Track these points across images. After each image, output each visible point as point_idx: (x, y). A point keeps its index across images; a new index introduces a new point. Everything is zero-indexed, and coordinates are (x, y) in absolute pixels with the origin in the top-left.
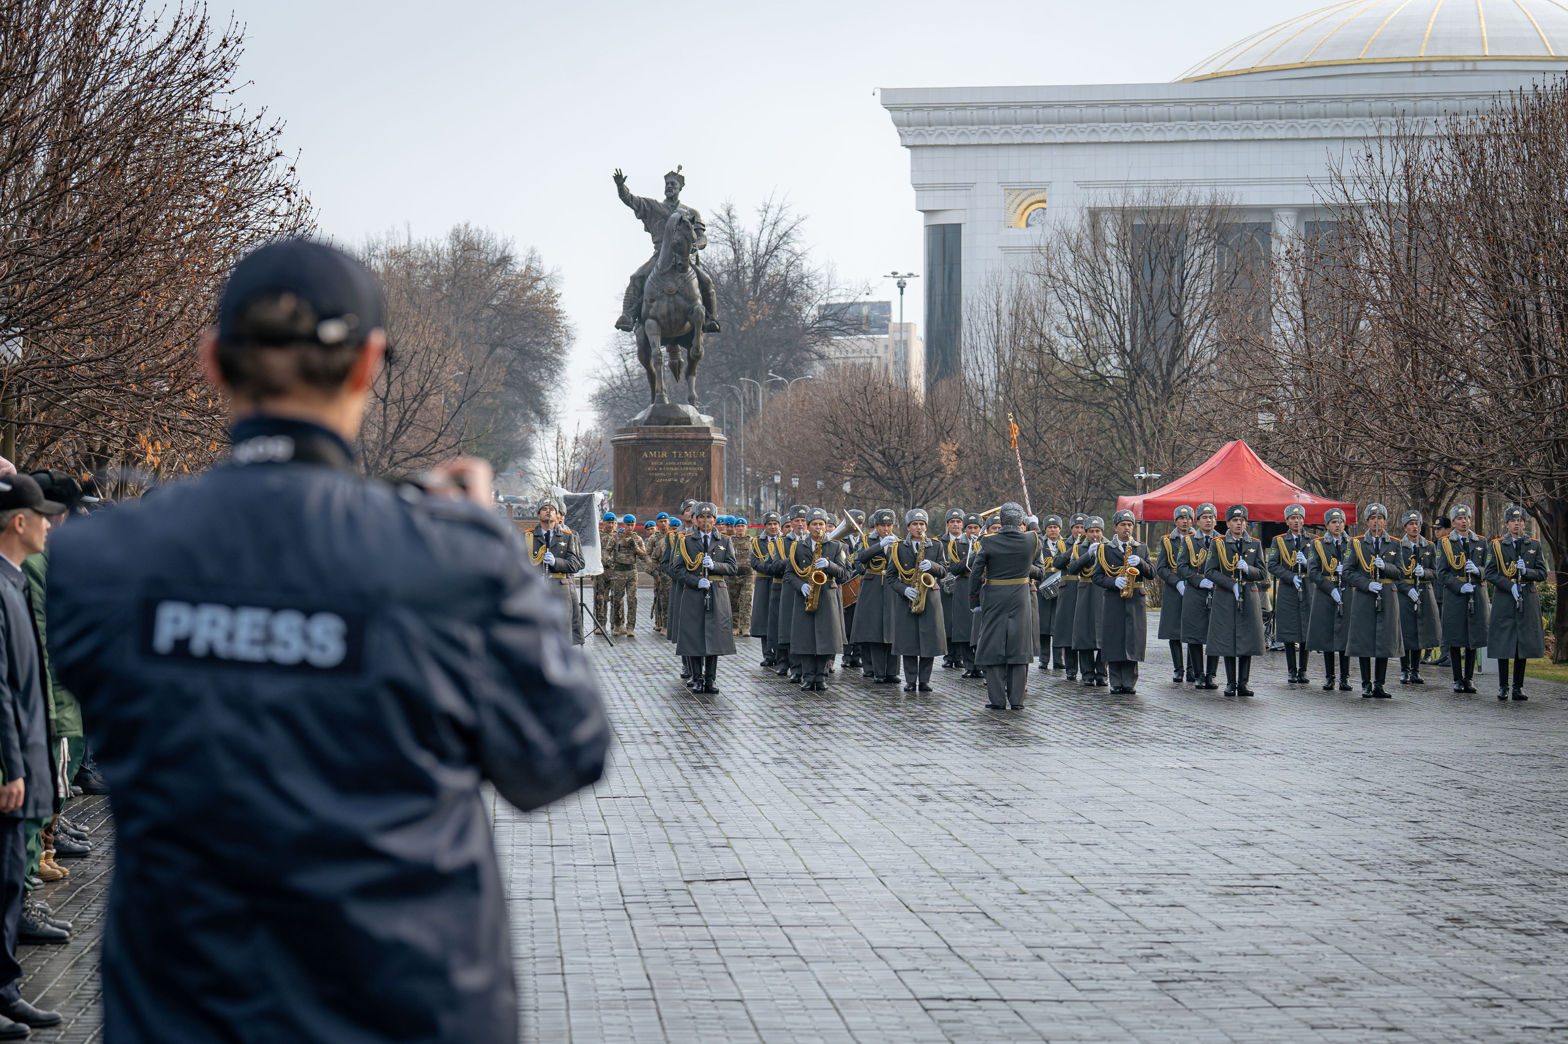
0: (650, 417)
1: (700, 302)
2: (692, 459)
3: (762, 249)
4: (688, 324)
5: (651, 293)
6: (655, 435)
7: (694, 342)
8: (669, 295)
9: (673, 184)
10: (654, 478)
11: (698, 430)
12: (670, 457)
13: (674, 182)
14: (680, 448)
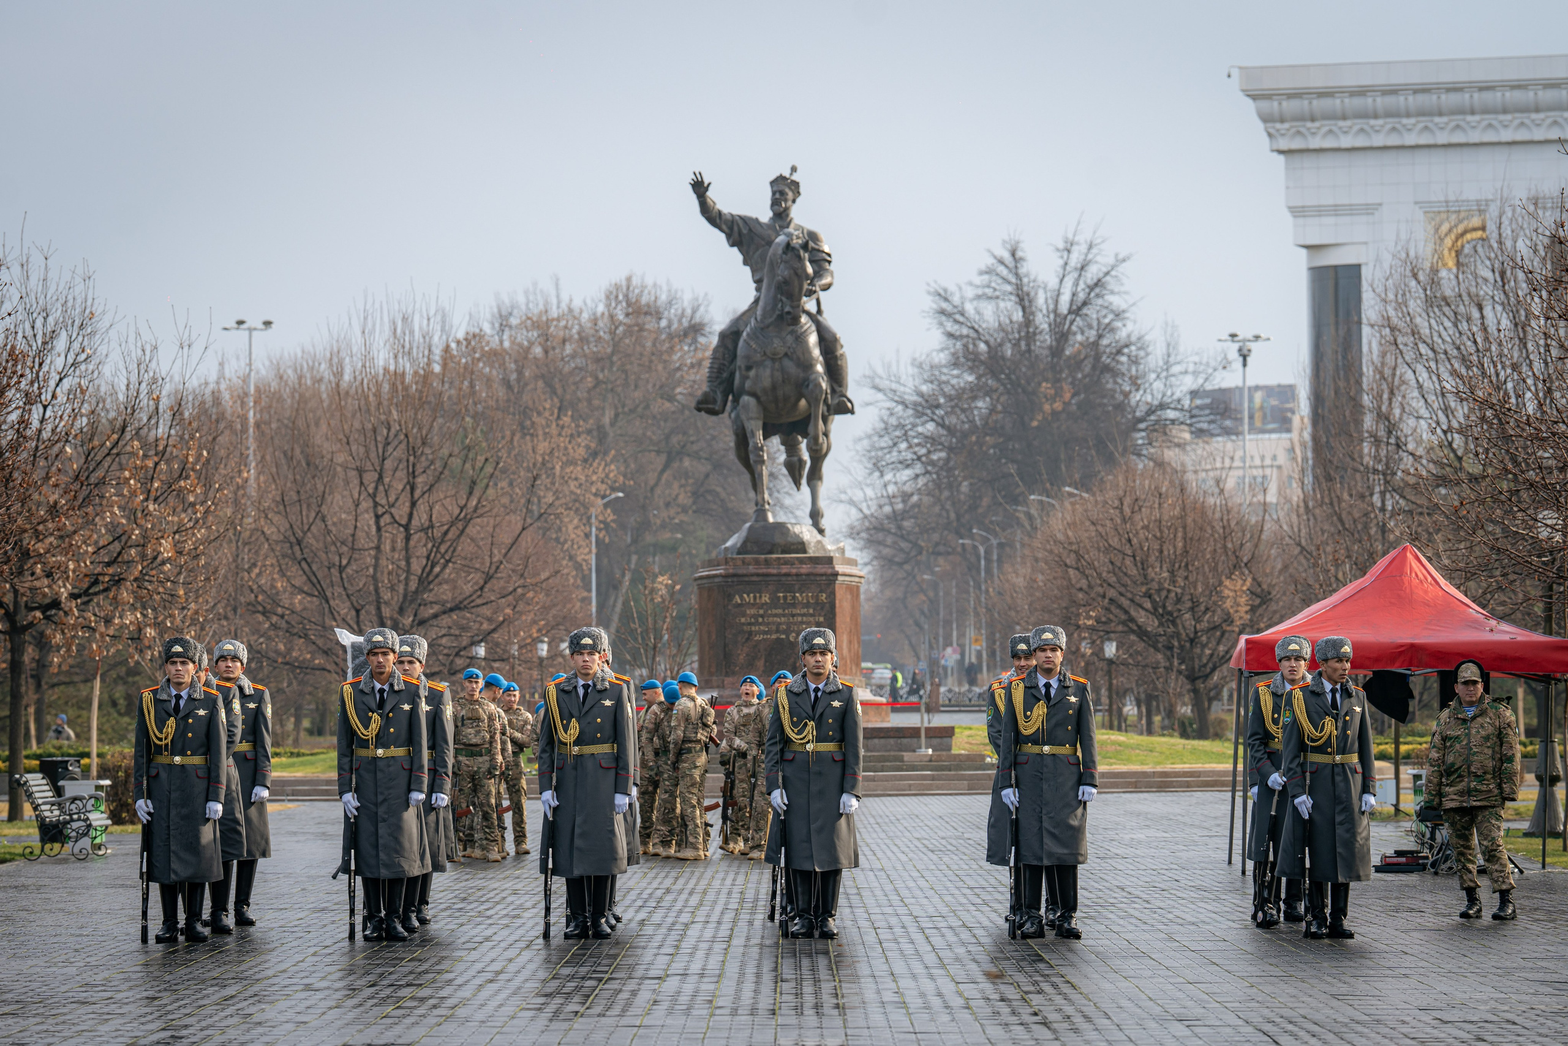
0: (745, 543)
1: (820, 368)
2: (807, 605)
3: (1064, 308)
4: (803, 402)
5: (747, 357)
6: (751, 569)
7: (811, 429)
8: (773, 360)
9: (782, 193)
10: (750, 633)
11: (815, 560)
12: (775, 603)
13: (784, 191)
14: (789, 589)
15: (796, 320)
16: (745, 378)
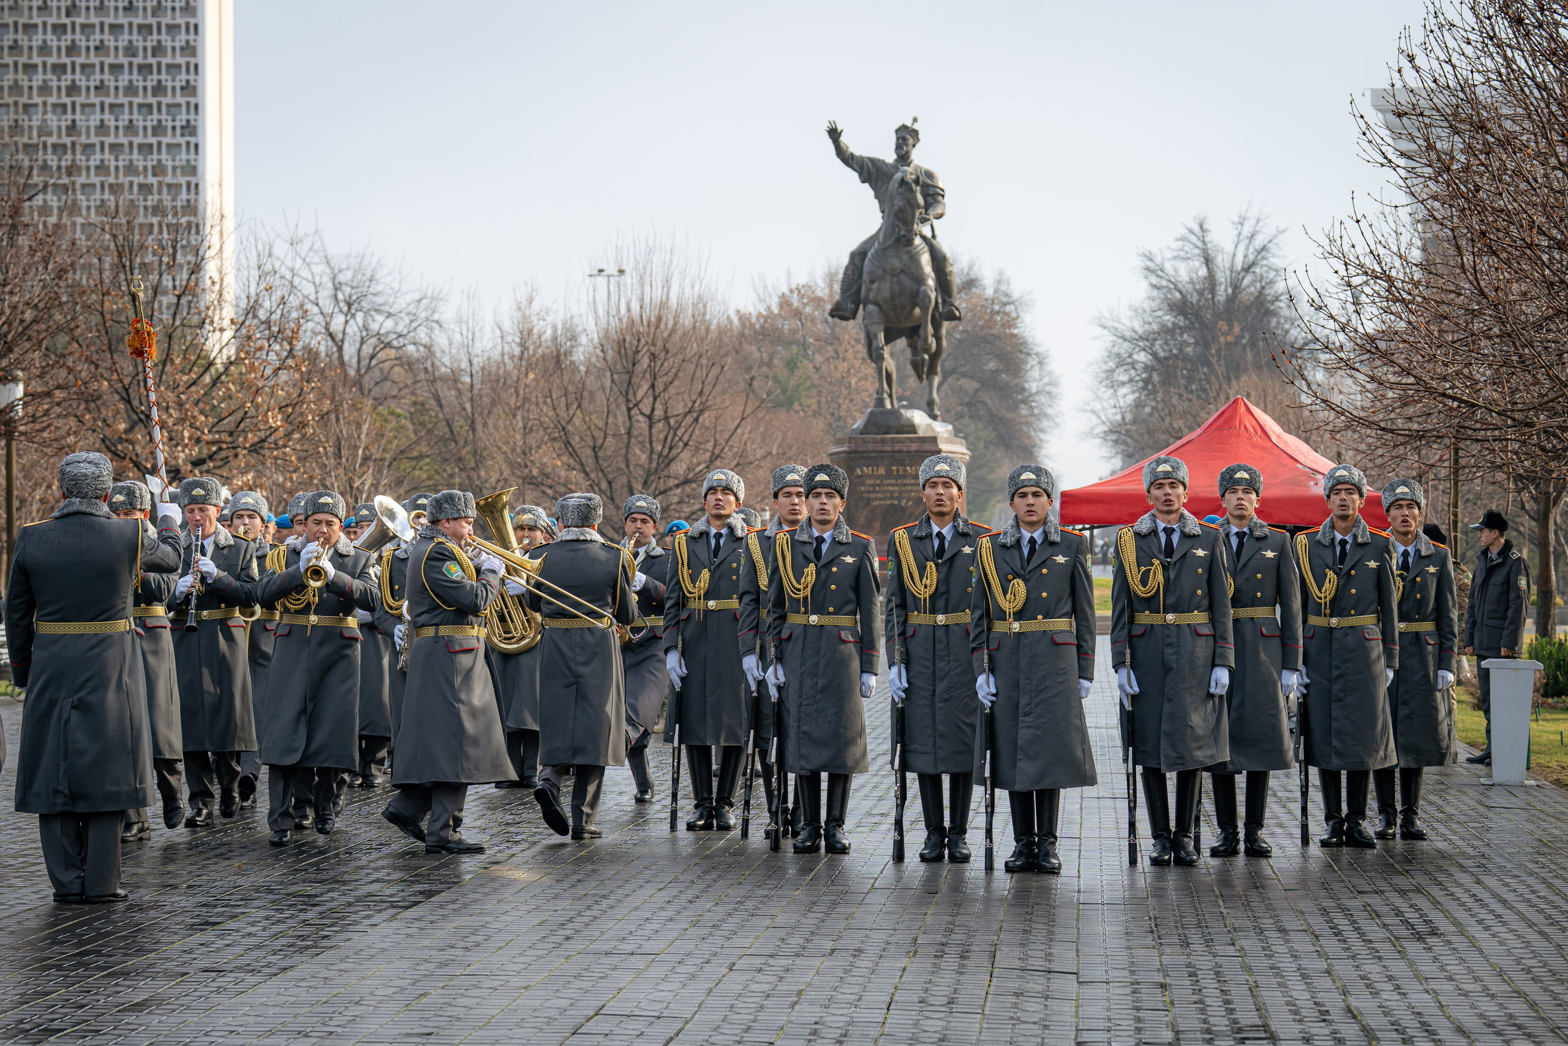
0: (867, 424)
1: (931, 282)
4: (917, 311)
5: (871, 273)
6: (870, 447)
7: (921, 332)
8: (892, 275)
9: (904, 139)
10: (869, 499)
11: (923, 440)
12: (889, 474)
13: (906, 136)
14: (901, 463)
15: (910, 242)
16: (869, 290)
